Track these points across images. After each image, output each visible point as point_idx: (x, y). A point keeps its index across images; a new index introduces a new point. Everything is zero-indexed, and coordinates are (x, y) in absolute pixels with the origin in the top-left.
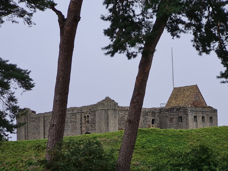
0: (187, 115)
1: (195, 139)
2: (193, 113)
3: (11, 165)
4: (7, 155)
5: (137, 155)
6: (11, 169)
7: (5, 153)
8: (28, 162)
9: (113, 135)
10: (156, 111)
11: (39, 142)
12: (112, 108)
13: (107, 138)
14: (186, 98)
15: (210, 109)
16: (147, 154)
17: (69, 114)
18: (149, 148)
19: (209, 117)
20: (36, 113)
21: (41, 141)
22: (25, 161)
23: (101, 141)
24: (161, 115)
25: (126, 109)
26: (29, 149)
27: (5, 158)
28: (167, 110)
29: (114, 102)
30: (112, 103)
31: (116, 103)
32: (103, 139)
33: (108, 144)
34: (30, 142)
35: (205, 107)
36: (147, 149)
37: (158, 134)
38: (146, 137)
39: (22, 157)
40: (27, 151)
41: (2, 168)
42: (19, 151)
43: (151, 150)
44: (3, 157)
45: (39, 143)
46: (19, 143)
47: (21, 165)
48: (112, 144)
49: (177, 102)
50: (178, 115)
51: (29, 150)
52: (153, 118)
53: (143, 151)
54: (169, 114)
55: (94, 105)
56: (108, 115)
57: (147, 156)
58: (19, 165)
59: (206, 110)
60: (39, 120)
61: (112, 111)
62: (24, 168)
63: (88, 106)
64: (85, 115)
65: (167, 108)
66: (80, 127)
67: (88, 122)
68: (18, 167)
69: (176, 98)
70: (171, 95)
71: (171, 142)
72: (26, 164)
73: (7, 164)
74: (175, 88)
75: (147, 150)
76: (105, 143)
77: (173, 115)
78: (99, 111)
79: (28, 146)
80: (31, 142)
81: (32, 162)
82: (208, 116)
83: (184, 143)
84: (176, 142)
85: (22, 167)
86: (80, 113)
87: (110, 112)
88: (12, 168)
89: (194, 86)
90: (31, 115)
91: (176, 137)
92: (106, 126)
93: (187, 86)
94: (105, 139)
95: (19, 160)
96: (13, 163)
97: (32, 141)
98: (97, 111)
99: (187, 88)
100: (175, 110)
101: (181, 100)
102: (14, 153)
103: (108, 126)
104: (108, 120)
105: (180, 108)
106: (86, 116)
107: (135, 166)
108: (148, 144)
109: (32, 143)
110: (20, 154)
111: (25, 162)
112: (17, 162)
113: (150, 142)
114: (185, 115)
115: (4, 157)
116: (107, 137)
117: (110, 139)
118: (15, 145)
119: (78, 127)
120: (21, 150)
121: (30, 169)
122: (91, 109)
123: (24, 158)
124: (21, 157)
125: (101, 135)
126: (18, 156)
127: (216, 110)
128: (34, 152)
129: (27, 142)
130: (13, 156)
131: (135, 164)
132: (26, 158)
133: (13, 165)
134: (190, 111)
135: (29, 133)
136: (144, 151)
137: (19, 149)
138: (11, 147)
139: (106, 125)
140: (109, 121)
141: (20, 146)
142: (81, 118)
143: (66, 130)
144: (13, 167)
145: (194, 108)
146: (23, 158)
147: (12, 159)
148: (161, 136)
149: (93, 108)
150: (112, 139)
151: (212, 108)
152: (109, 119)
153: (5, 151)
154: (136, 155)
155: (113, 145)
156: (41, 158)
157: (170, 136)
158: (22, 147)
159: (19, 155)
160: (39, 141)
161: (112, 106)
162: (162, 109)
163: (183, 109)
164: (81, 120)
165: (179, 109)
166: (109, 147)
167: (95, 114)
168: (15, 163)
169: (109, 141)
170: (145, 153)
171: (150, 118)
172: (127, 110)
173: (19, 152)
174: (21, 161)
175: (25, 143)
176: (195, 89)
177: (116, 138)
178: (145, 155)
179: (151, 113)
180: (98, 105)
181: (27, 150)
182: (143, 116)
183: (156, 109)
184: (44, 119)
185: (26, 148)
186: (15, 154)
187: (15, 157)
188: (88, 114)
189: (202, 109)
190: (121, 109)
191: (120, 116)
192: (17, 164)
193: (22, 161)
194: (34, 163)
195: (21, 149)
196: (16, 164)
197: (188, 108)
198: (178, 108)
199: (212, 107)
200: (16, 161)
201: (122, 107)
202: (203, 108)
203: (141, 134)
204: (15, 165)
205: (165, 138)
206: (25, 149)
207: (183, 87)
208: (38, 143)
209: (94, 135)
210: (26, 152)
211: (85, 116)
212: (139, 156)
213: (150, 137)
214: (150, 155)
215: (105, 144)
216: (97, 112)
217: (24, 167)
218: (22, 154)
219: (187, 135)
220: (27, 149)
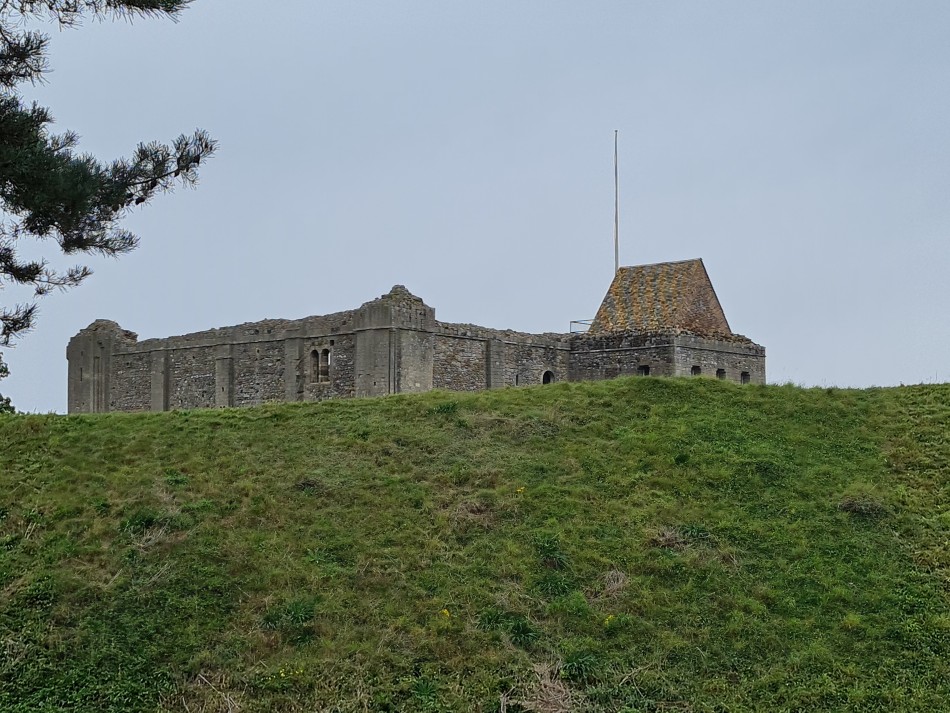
0: (670, 360)
1: (903, 430)
2: (688, 356)
3: (50, 527)
4: (30, 478)
5: (659, 497)
6: (49, 543)
7: (22, 468)
8: (134, 512)
9: (529, 400)
10: (559, 346)
11: (187, 421)
12: (414, 327)
13: (506, 415)
14: (663, 303)
15: (743, 345)
16: (707, 492)
17: (257, 345)
18: (709, 463)
19: (738, 372)
20: (139, 339)
21: (194, 416)
22: (122, 506)
23: (481, 425)
24: (575, 358)
25: (460, 333)
26: (135, 453)
27: (23, 493)
28: (598, 344)
29: (423, 304)
30: (414, 308)
31: (428, 310)
32: (486, 416)
33: (513, 438)
34: (141, 422)
35: (726, 338)
36: (704, 466)
37: (735, 403)
38: (686, 413)
39: (108, 488)
40: (130, 462)
41: (8, 538)
42: (91, 459)
43: (725, 472)
44: (12, 487)
45: (185, 425)
46: (90, 425)
47: (98, 526)
48: (532, 442)
49: (632, 317)
50: (638, 359)
51: (140, 459)
52: (549, 369)
53: (684, 479)
54: (605, 355)
55: (349, 314)
56: (400, 351)
57: (705, 504)
58: (90, 526)
59: (732, 346)
60: (149, 363)
61: (414, 337)
62: (114, 543)
63: (326, 317)
64: (317, 348)
65: (598, 335)
66: (295, 390)
67: (325, 373)
68: (87, 535)
69: (626, 304)
70: (609, 292)
71: (800, 443)
72: (123, 525)
73: (29, 521)
74: (622, 270)
75: (700, 474)
76: (500, 433)
77: (619, 362)
78: (369, 335)
79: (134, 438)
80: (146, 421)
81: (156, 513)
82: (736, 367)
83: (862, 449)
84: (826, 444)
85: (104, 540)
86: (298, 341)
87: (408, 341)
88: (55, 540)
89: (691, 263)
90: (119, 343)
91: (818, 421)
92: (392, 387)
93: (666, 264)
94: (495, 415)
95: (90, 503)
96: (60, 517)
97: (153, 417)
98: (361, 334)
99: (666, 268)
100: (625, 344)
101: (644, 310)
102: (67, 468)
103: (399, 387)
104: (399, 367)
105: (646, 336)
106: (320, 352)
107: (657, 550)
108: (700, 444)
109: (152, 426)
110: (94, 474)
111: (121, 514)
112: (79, 511)
113: (706, 439)
114: (661, 362)
115: (17, 484)
116: (505, 408)
117: (519, 416)
118: (70, 434)
119: (289, 389)
120: (100, 457)
121: (146, 549)
122: (338, 329)
123: (116, 494)
124: (97, 491)
125: (477, 399)
126: (87, 486)
127: (763, 350)
128: (162, 465)
129: (130, 422)
130: (63, 482)
131: (655, 541)
132: (122, 493)
133: (61, 526)
134: (679, 349)
135: (113, 408)
136: (690, 480)
137: (88, 450)
138: (51, 442)
139: (392, 384)
140: (403, 372)
141: (96, 438)
142: (301, 359)
143: (246, 398)
144: (62, 536)
145: (693, 340)
146: (110, 492)
147: (59, 499)
148: (751, 413)
149: (344, 323)
150: (530, 418)
151: (749, 341)
152: (403, 366)
153: (25, 457)
154: (653, 494)
155: (539, 445)
156: (199, 496)
157: (791, 415)
158: (105, 444)
159: (90, 479)
160: (184, 418)
161: (413, 317)
162: (577, 338)
163: (654, 339)
164: (300, 367)
165: (639, 341)
166: (520, 454)
167: (353, 346)
168: (69, 517)
169: (517, 425)
170: (697, 488)
171: (539, 369)
172: (465, 335)
173: (88, 463)
174: (98, 508)
175: (119, 424)
176: (696, 274)
177: (549, 413)
178: (697, 495)
179: (542, 351)
180: (367, 315)
181: (128, 457)
182: (517, 361)
183: (557, 338)
184: (167, 359)
185: (125, 448)
186: (70, 474)
187: (70, 486)
188: (326, 347)
189: (717, 342)
190: (442, 329)
191: (441, 356)
192: (78, 524)
193: (105, 509)
194: (165, 520)
195: (97, 451)
196: (76, 520)
197: (672, 338)
198: (637, 338)
199: (747, 337)
200: (77, 509)
201: (446, 326)
202: (721, 340)
203: (659, 401)
204: (68, 527)
205: (772, 423)
206: (118, 451)
207: (651, 267)
208: (179, 425)
209: (444, 397)
210: (126, 468)
211: (315, 353)
212: (668, 501)
213: (703, 417)
214: (718, 497)
215: (498, 440)
216: (360, 337)
217: (113, 536)
218: (104, 477)
219: (866, 411)
220: (128, 452)
